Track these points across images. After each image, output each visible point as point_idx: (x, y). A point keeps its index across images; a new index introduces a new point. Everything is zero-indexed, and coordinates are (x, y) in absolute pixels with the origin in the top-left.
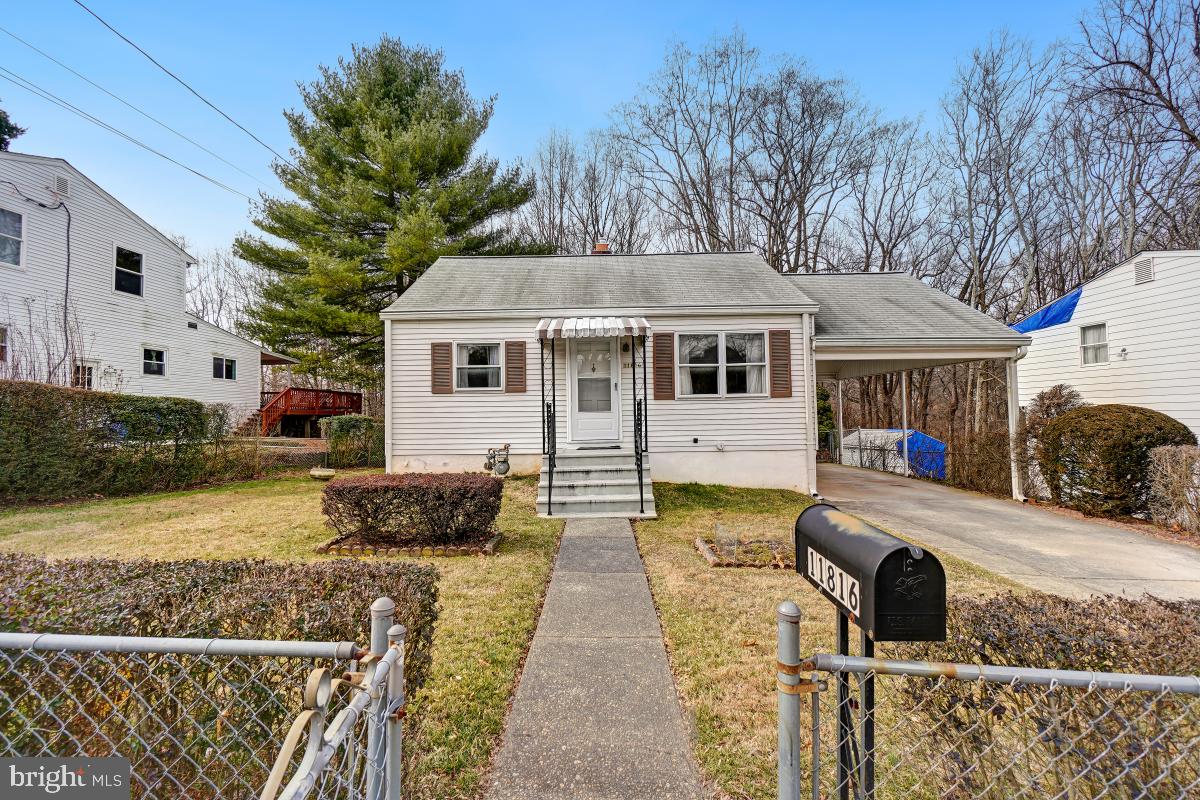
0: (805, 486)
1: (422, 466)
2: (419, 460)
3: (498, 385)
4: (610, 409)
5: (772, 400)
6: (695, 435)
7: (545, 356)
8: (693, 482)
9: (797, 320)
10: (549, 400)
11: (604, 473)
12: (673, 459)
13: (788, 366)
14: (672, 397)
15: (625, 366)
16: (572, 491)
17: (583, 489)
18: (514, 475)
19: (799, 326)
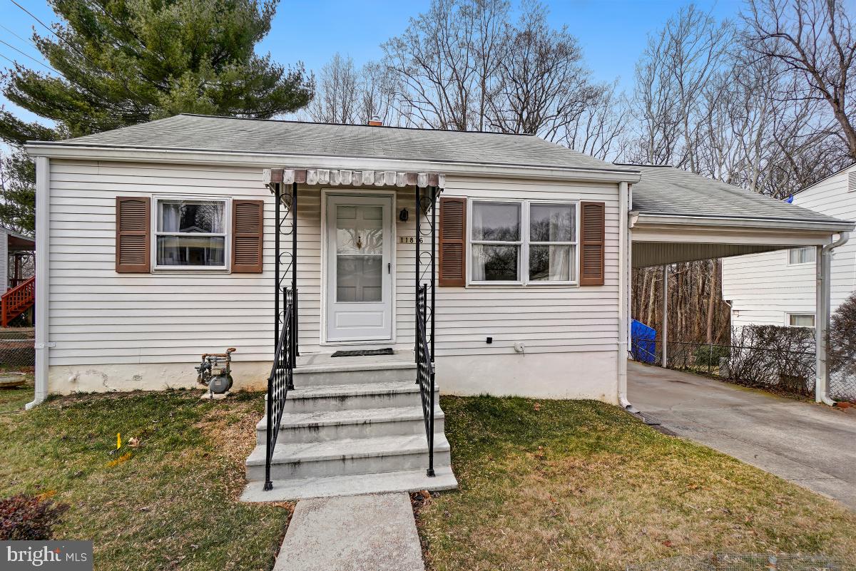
0: (614, 394)
1: (101, 380)
2: (94, 372)
3: (222, 263)
4: (380, 300)
5: (582, 288)
6: (489, 332)
7: (282, 215)
8: (485, 394)
9: (614, 191)
10: (286, 283)
11: (369, 399)
12: (460, 364)
13: (601, 246)
14: (462, 284)
15: (402, 240)
16: (314, 434)
17: (333, 431)
18: (242, 391)
19: (615, 198)
